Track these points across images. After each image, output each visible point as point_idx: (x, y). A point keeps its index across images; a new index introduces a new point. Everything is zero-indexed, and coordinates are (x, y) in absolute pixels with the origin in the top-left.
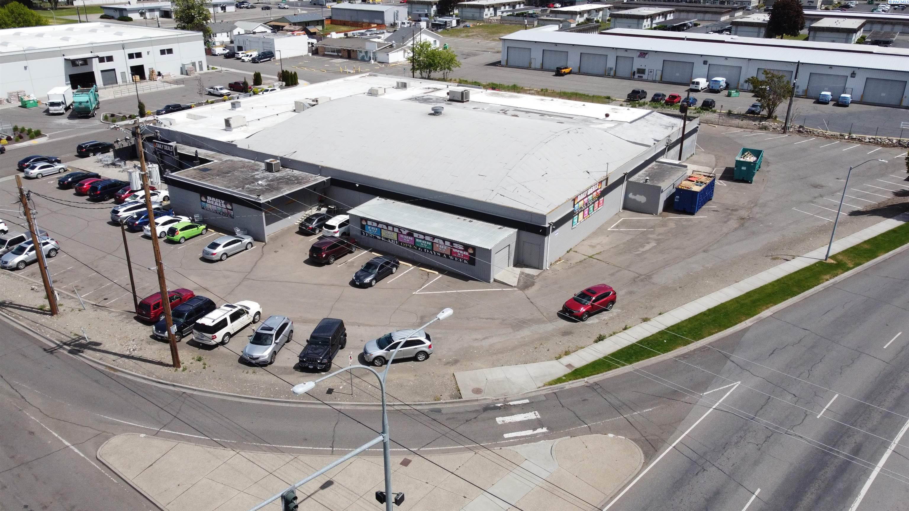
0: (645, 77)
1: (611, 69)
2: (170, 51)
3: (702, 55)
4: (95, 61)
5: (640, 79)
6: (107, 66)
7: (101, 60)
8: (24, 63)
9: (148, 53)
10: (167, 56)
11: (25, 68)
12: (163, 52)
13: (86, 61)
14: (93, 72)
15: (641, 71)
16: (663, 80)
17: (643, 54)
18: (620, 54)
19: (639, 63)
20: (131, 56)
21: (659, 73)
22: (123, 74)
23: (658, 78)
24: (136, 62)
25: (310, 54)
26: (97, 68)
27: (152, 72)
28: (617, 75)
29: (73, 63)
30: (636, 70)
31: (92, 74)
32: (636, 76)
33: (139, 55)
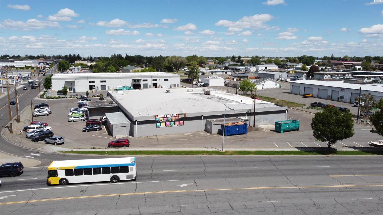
0: (343, 100)
1: (330, 96)
3: (367, 91)
4: (142, 81)
5: (341, 101)
6: (145, 82)
7: (144, 80)
8: (120, 79)
9: (159, 80)
10: (166, 81)
11: (120, 81)
13: (138, 80)
14: (140, 84)
15: (342, 98)
16: (352, 102)
17: (342, 89)
18: (333, 89)
19: (341, 94)
20: (153, 80)
21: (350, 99)
22: (150, 86)
23: (349, 101)
24: (155, 82)
25: (224, 86)
26: (142, 83)
27: (160, 85)
28: (333, 99)
29: (135, 81)
30: (340, 97)
32: (340, 100)
33: (156, 80)
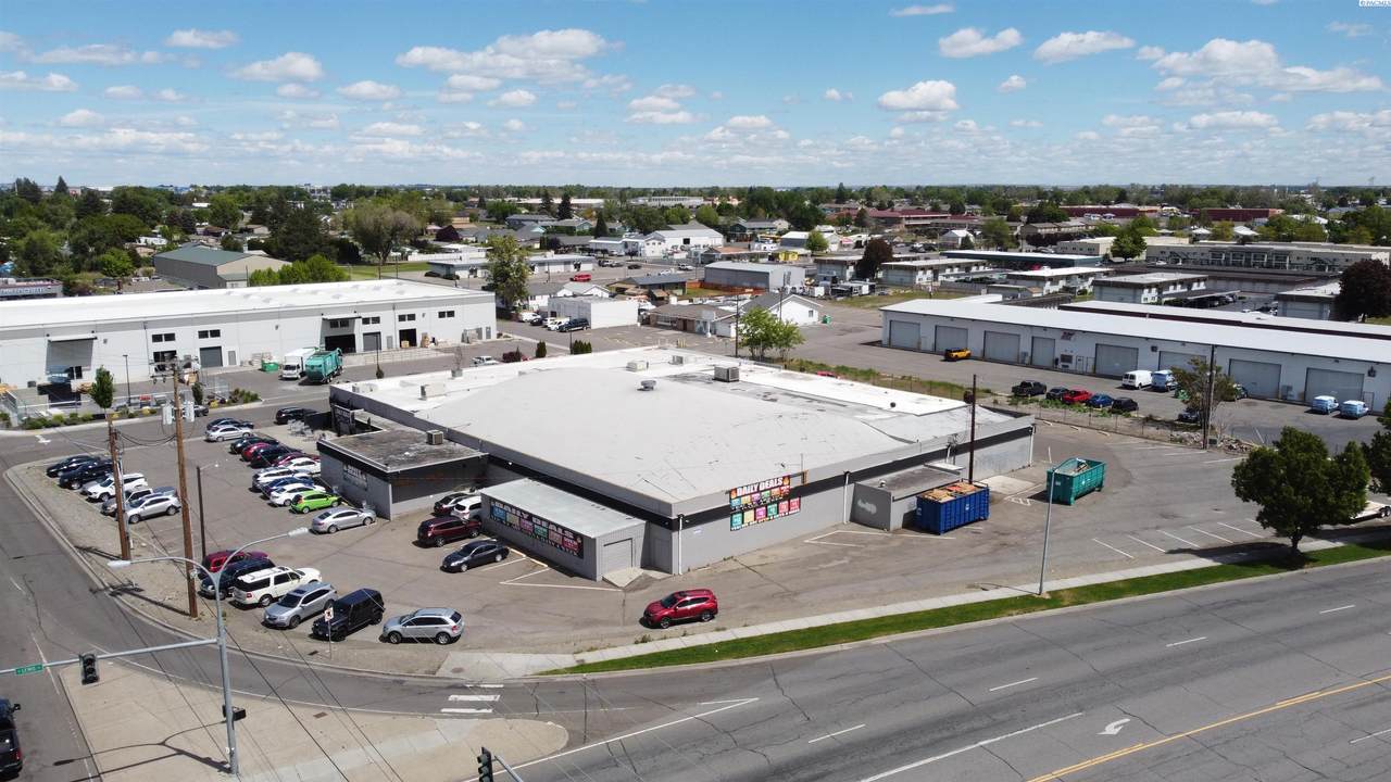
0: (1072, 366)
1: (1025, 354)
2: (451, 314)
3: (1147, 339)
4: (358, 322)
5: (1065, 370)
6: (371, 328)
7: (366, 321)
8: (276, 322)
9: (423, 315)
10: (447, 319)
11: (277, 327)
12: (442, 315)
13: (345, 322)
14: (354, 336)
15: (1067, 359)
16: (1097, 371)
17: (1068, 334)
18: (1036, 334)
19: (1062, 348)
20: (402, 318)
21: (1091, 362)
22: (390, 339)
23: (1090, 370)
24: (407, 325)
25: (639, 324)
26: (359, 330)
27: (425, 337)
28: (1035, 362)
29: (334, 323)
30: (1059, 357)
31: (352, 337)
32: (1060, 365)
33: (412, 317)
